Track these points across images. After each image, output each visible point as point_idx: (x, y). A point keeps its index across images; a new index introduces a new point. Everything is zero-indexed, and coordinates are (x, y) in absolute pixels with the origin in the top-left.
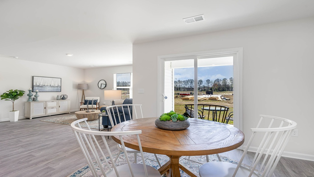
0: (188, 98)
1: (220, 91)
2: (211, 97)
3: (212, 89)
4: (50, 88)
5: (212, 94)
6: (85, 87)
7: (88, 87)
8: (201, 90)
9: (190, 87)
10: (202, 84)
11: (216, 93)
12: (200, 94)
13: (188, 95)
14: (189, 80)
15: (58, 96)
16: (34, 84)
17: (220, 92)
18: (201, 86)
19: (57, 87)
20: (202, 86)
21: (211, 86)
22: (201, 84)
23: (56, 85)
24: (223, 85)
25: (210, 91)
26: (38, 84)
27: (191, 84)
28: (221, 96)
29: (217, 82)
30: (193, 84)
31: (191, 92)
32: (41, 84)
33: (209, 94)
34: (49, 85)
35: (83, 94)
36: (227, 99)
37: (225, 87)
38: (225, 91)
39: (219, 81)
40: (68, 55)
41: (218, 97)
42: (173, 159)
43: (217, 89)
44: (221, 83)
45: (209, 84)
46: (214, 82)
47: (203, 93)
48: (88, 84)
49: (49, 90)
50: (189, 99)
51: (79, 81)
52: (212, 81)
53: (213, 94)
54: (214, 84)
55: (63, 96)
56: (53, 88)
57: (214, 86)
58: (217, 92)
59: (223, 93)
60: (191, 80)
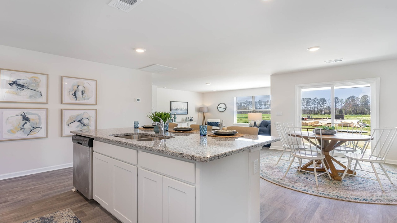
0: (307, 124)
1: (356, 114)
2: (342, 122)
3: (342, 112)
4: (181, 111)
5: (343, 118)
6: (206, 110)
7: (209, 110)
8: (323, 112)
9: (305, 108)
10: (326, 104)
11: (349, 117)
12: (323, 118)
13: (306, 119)
14: (304, 98)
15: (186, 118)
16: (172, 108)
17: (356, 116)
18: (323, 107)
19: (185, 110)
20: (325, 107)
21: (340, 107)
22: (323, 104)
23: (185, 109)
24: (362, 105)
25: (339, 114)
26: (174, 108)
27: (307, 104)
28: (358, 121)
29: (350, 101)
30: (310, 105)
31: (309, 115)
32: (176, 108)
33: (339, 118)
34: (180, 109)
35: (204, 116)
36: (368, 125)
37: (366, 109)
38: (366, 114)
39: (355, 100)
40: (207, 84)
41: (353, 123)
42: (325, 152)
43: (350, 112)
44: (358, 102)
45: (338, 105)
46: (346, 101)
47: (327, 118)
48: (208, 107)
49: (181, 113)
50: (309, 125)
51: (199, 105)
52: (342, 100)
53: (345, 118)
54: (346, 104)
55: (190, 118)
56: (182, 111)
57: (345, 106)
58: (351, 116)
59: (362, 117)
60: (307, 99)
